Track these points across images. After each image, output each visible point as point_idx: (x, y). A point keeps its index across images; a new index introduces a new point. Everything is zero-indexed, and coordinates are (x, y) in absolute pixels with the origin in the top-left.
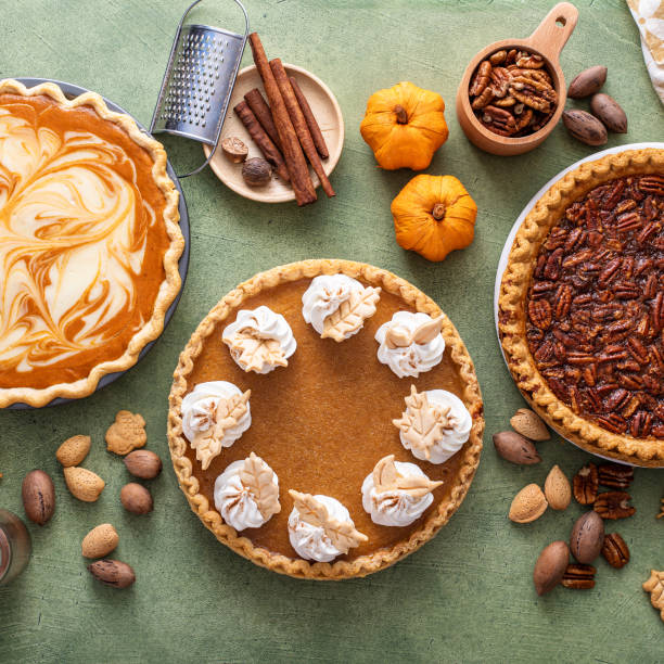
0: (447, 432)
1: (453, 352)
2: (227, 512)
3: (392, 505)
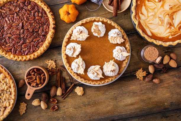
0: (111, 71)
1: (125, 61)
2: (68, 49)
3: (92, 74)
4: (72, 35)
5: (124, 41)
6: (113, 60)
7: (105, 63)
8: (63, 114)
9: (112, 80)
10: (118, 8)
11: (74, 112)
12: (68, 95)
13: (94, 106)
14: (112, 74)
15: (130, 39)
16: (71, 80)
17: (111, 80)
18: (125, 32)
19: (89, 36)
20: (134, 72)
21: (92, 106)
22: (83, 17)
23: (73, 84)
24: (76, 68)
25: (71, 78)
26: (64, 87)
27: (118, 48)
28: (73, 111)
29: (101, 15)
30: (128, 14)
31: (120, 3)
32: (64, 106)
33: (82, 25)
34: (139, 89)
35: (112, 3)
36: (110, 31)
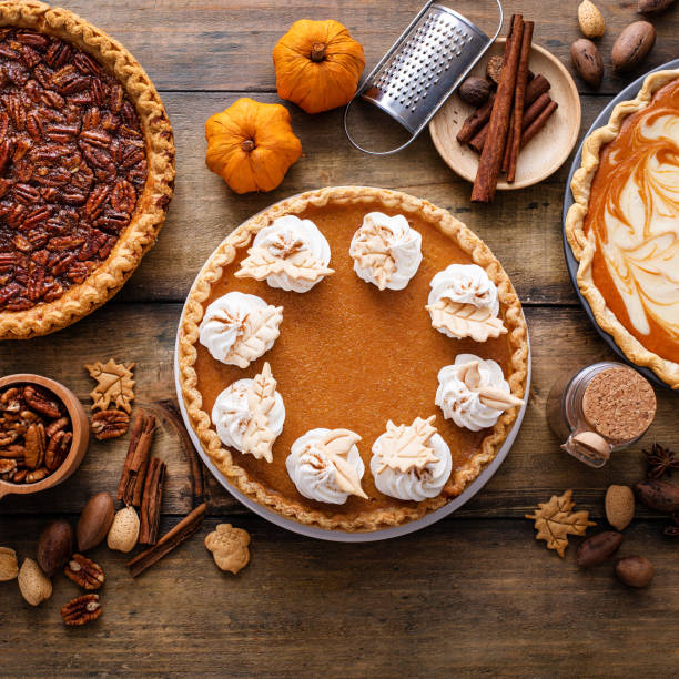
0: (413, 474)
1: (490, 437)
2: (211, 319)
3: (314, 466)
4: (248, 255)
5: (506, 330)
6: (433, 417)
7: (390, 424)
8: (120, 651)
9: (407, 520)
10: (504, 166)
11: (178, 650)
12: (164, 557)
13: (287, 642)
14: (413, 489)
15: (538, 331)
16: (194, 485)
17: (400, 516)
18: (518, 292)
19: (331, 271)
20: (524, 502)
21: (280, 638)
22: (320, 179)
23: (202, 507)
24: (238, 421)
25: (200, 472)
26: (152, 514)
27: (465, 361)
28: (174, 644)
29: (410, 186)
30: (546, 205)
31: (517, 142)
32: (133, 613)
33: (310, 213)
34: (534, 597)
35: (480, 135)
36: (444, 268)
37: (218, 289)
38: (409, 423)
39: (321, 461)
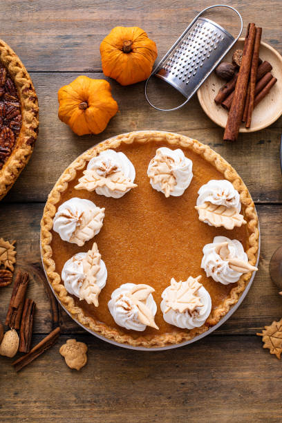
0: (187, 313)
1: (236, 288)
2: (60, 216)
3: (125, 309)
4: (83, 175)
6: (200, 277)
7: (173, 280)
8: (8, 417)
9: (183, 340)
10: (244, 118)
11: (44, 416)
12: (35, 359)
13: (110, 411)
14: (187, 322)
15: (264, 220)
16: (53, 316)
17: (179, 338)
18: (252, 196)
19: (136, 185)
20: (256, 325)
21: (106, 408)
22: (130, 126)
23: (57, 329)
24: (77, 280)
25: (57, 307)
26: (27, 333)
27: (220, 241)
28: (42, 413)
29: (185, 130)
30: (270, 141)
31: (251, 103)
32: (16, 394)
33: (123, 148)
34: (262, 383)
35: (229, 99)
36: (206, 183)
37: (66, 195)
38: (185, 280)
39: (129, 305)
